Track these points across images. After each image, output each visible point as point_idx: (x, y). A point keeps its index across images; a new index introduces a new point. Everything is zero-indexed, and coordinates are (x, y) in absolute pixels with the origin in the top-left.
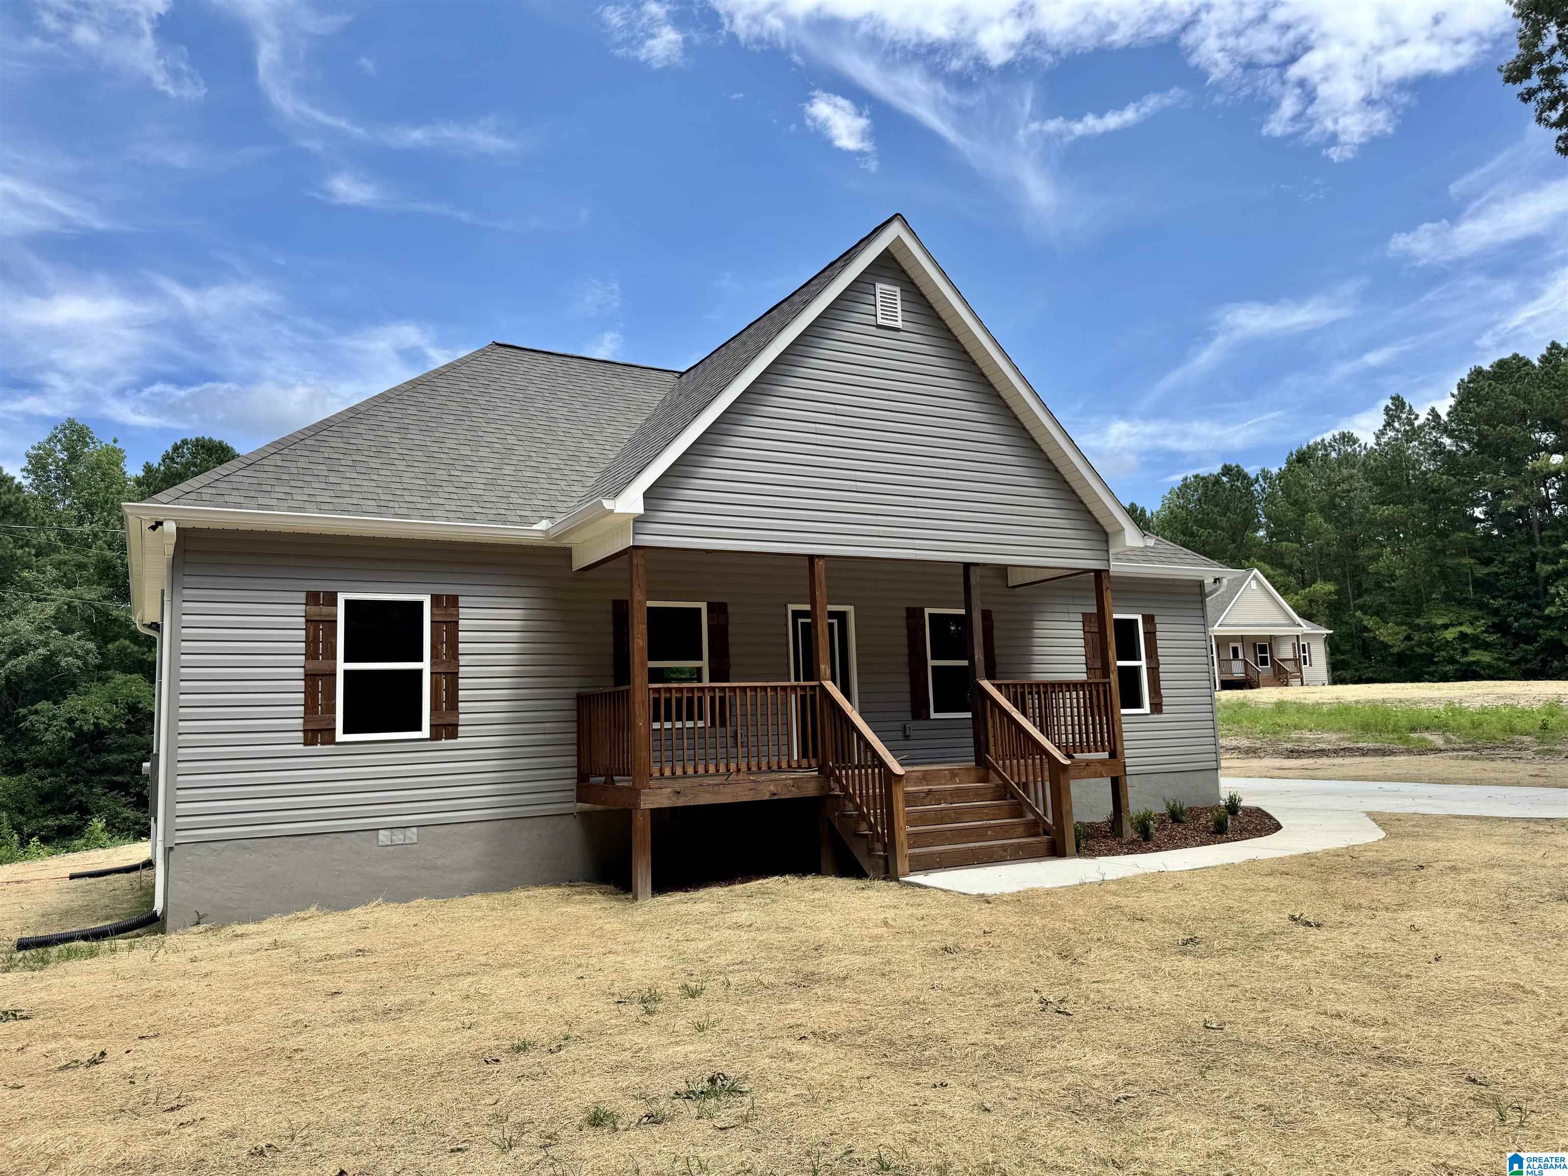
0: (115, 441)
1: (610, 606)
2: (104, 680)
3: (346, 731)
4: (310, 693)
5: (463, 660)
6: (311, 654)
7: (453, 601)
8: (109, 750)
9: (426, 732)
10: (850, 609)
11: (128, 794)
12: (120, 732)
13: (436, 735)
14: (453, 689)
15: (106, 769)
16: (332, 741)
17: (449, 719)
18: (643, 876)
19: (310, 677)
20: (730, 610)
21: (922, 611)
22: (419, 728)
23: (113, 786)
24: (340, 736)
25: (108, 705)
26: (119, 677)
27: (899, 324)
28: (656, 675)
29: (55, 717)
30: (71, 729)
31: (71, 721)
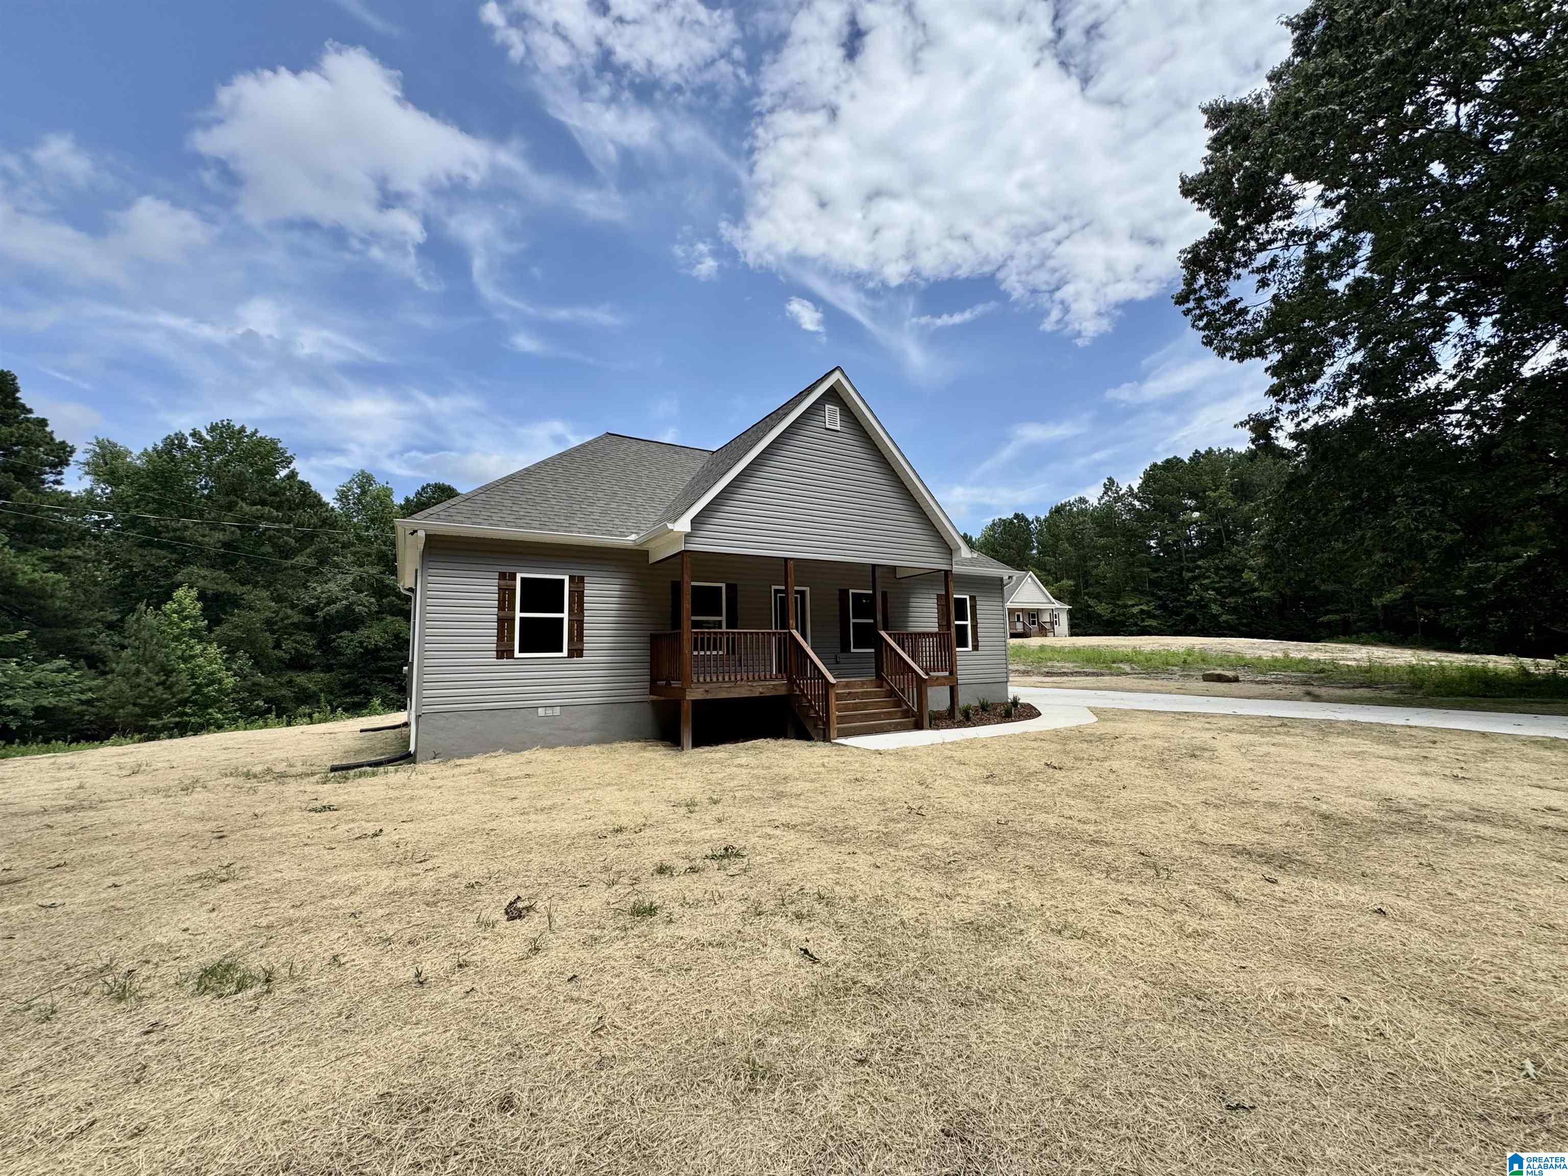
1: (670, 585)
2: (381, 620)
3: (520, 651)
4: (500, 629)
5: (586, 613)
6: (501, 607)
7: (582, 579)
8: (383, 659)
9: (565, 653)
10: (807, 589)
11: (394, 685)
12: (389, 650)
13: (570, 655)
14: (581, 629)
15: (381, 670)
16: (513, 657)
17: (578, 646)
18: (687, 738)
19: (501, 621)
20: (739, 588)
21: (847, 591)
22: (561, 651)
23: (385, 680)
24: (517, 654)
25: (383, 634)
26: (389, 619)
27: (838, 428)
28: (696, 625)
29: (352, 640)
30: (361, 647)
31: (361, 643)
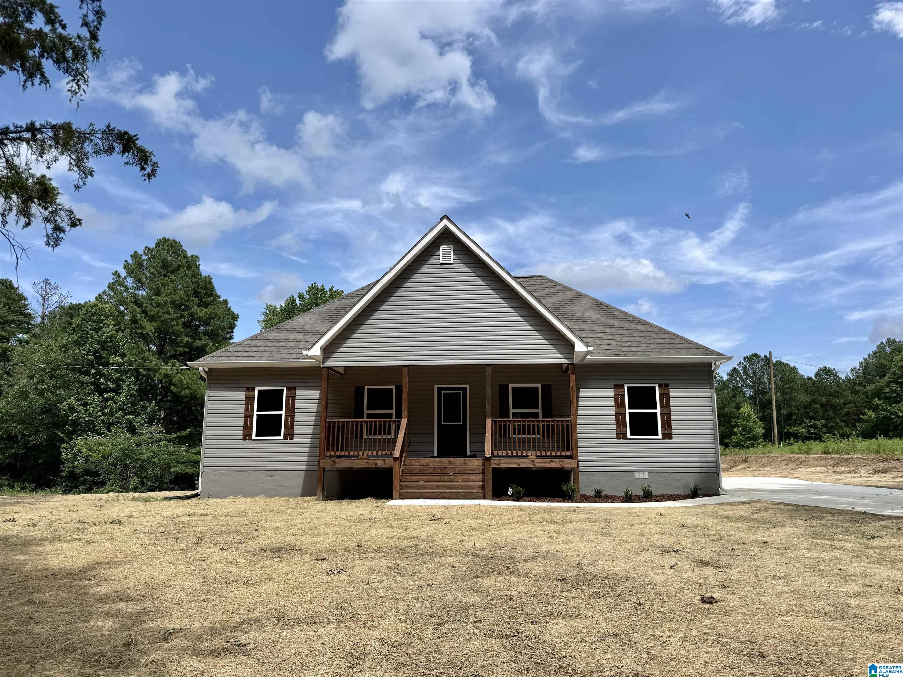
1: (354, 389)
3: (256, 436)
4: (245, 422)
5: (296, 411)
6: (246, 409)
7: (294, 389)
9: (283, 437)
10: (467, 386)
13: (286, 438)
14: (293, 421)
16: (251, 439)
17: (290, 432)
19: (245, 417)
21: (507, 386)
22: (280, 435)
24: (254, 437)
27: (452, 261)
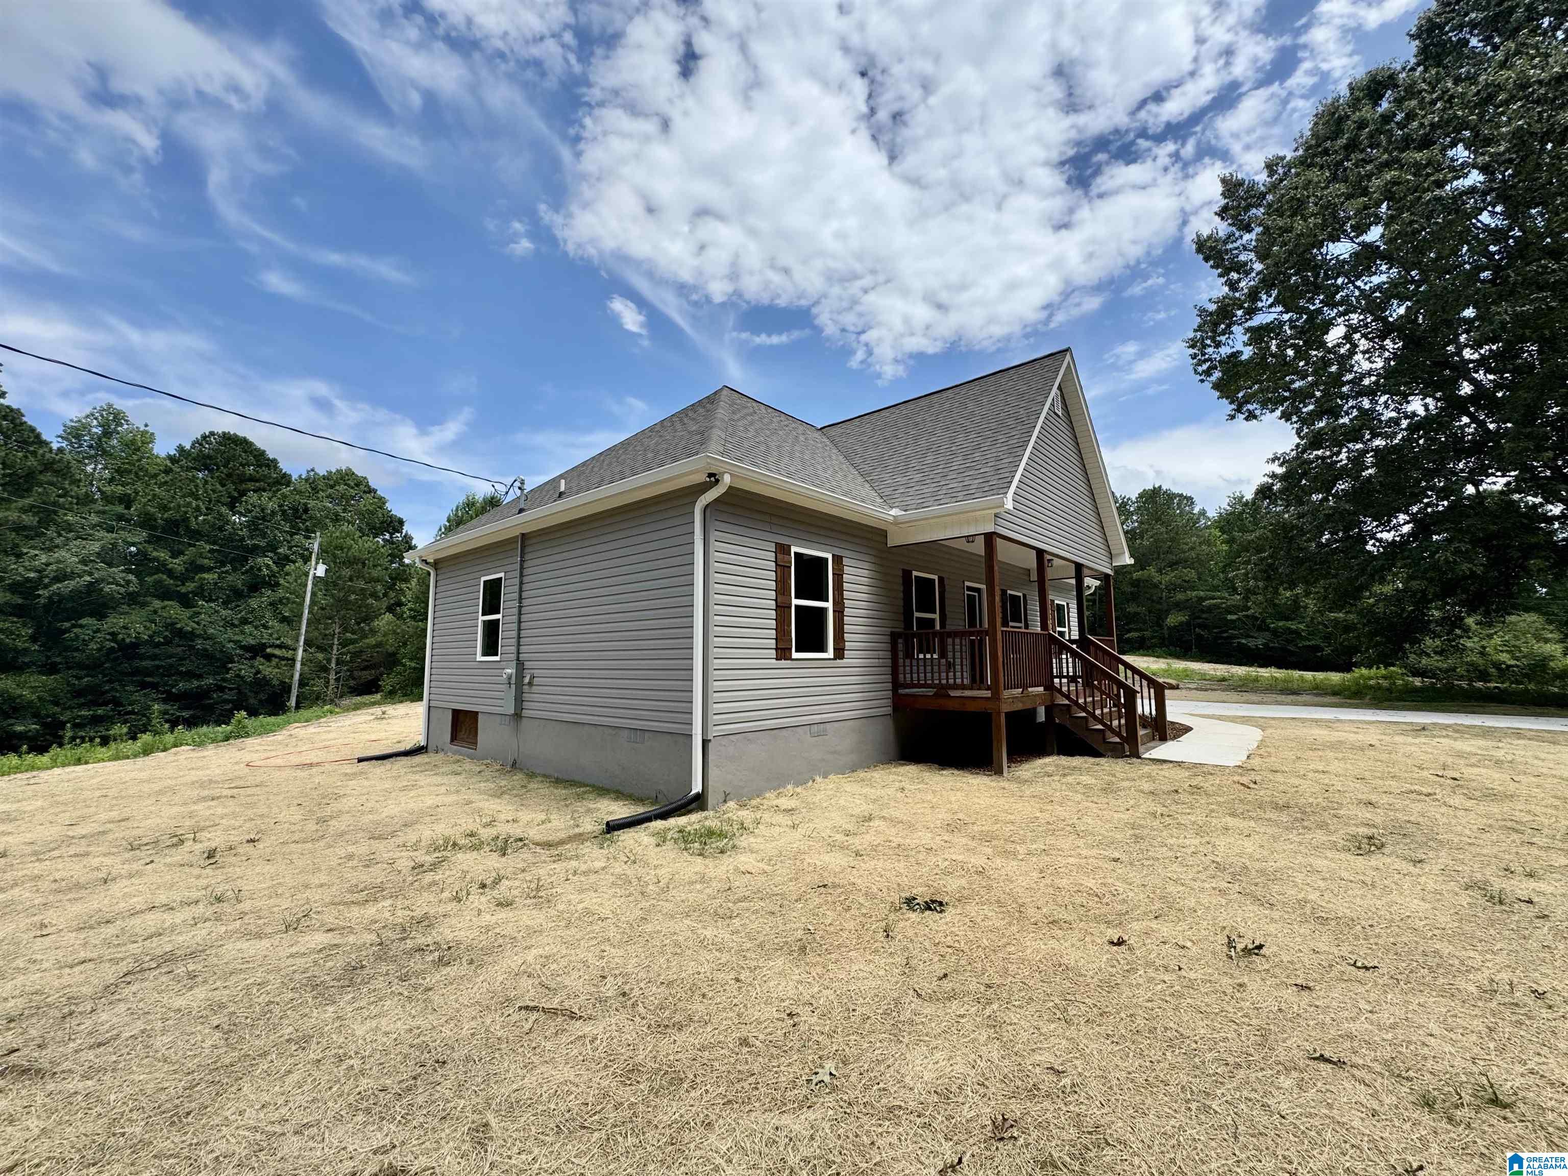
0: (146, 425)
1: (901, 573)
2: (143, 605)
3: (796, 650)
4: (780, 620)
6: (779, 590)
8: (142, 657)
9: (831, 654)
11: (158, 692)
12: (158, 645)
15: (136, 672)
16: (790, 658)
19: (780, 608)
20: (945, 582)
22: (826, 651)
23: (143, 686)
24: (794, 654)
25: (148, 624)
26: (157, 604)
29: (98, 631)
30: (114, 640)
31: (113, 634)
